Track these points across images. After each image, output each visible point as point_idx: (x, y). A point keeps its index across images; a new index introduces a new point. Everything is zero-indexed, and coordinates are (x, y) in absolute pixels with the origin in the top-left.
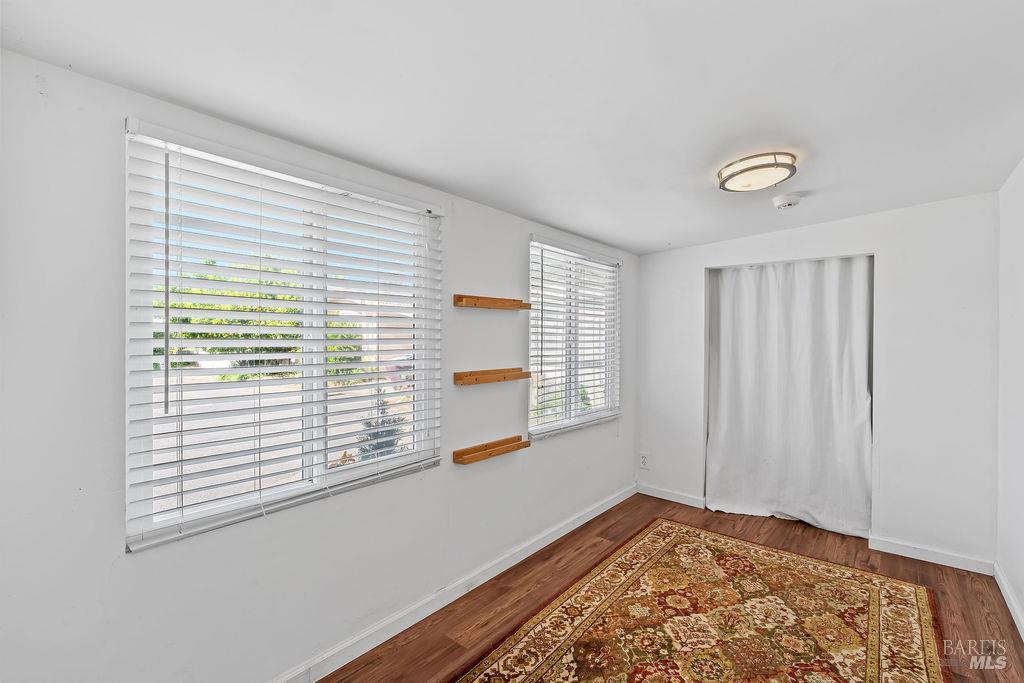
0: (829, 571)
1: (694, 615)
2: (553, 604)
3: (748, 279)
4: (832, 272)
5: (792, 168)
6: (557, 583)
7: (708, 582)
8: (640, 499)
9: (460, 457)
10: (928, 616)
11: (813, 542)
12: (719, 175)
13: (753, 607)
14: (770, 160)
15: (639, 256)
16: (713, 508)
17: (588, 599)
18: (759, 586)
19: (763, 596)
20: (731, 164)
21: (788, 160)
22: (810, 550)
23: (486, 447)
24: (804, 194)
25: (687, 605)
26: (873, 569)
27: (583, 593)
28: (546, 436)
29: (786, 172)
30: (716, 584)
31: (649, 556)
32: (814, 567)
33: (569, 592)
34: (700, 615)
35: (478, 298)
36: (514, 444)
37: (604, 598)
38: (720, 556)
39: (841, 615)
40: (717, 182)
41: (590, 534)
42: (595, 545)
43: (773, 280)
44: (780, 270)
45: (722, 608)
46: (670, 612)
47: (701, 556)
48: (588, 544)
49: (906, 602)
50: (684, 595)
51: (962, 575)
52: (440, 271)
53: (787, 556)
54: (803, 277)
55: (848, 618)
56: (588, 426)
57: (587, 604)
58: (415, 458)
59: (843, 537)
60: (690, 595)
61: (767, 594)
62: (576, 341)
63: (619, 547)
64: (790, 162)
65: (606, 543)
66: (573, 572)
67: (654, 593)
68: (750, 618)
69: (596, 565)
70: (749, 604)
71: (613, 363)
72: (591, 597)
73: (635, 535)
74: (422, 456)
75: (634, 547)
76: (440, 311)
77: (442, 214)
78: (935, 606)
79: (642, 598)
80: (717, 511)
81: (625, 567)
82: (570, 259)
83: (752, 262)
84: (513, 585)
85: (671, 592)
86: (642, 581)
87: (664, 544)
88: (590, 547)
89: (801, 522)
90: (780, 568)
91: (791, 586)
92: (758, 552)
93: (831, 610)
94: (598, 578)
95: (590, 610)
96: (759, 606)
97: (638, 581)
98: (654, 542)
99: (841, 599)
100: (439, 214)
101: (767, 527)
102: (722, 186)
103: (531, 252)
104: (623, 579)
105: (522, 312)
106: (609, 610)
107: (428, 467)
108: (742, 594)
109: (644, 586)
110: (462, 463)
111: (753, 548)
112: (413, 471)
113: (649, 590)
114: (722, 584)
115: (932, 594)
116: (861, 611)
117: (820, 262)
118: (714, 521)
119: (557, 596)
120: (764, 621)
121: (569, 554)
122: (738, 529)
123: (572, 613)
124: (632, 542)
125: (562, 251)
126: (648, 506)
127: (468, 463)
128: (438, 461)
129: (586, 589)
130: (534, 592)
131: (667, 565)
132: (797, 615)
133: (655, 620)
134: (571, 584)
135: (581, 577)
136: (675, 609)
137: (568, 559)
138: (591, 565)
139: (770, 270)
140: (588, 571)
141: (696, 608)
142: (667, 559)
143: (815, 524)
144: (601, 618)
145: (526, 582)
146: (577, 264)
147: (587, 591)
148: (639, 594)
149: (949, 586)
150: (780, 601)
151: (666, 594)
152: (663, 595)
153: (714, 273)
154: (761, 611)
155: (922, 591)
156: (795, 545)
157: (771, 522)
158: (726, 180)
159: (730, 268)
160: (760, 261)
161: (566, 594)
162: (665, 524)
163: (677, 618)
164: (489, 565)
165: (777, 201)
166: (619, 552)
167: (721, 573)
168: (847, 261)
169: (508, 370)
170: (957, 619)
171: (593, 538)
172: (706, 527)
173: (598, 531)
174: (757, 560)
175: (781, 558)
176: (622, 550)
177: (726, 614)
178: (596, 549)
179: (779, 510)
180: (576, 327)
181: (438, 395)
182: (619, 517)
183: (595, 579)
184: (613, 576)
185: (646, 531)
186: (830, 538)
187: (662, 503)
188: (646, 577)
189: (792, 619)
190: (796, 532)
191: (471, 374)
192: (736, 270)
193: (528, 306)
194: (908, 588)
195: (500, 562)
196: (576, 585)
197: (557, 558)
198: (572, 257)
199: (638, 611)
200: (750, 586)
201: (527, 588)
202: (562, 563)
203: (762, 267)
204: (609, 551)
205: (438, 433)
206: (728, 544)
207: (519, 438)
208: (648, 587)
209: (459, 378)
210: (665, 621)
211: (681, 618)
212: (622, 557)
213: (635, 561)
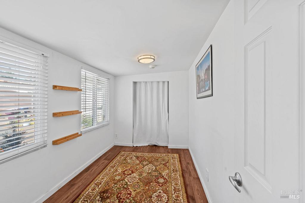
0: (161, 155)
1: (133, 174)
2: (91, 184)
3: (143, 85)
4: (161, 84)
5: (154, 59)
6: (92, 177)
7: (135, 165)
8: (115, 147)
9: (55, 143)
10: (179, 160)
11: (158, 149)
12: (138, 58)
13: (146, 168)
14: (149, 57)
15: (115, 76)
16: (135, 146)
17: (102, 179)
18: (147, 163)
19: (148, 165)
20: (141, 56)
21: (153, 57)
22: (157, 151)
23: (66, 138)
24: (156, 66)
25: (130, 172)
26: (169, 153)
27: (101, 178)
28: (86, 132)
29: (153, 60)
30: (137, 165)
31: (119, 162)
32: (158, 155)
33: (96, 179)
34: (134, 174)
35: (63, 87)
36: (76, 135)
37: (107, 177)
38: (137, 158)
39: (164, 164)
40: (138, 60)
41: (101, 160)
42: (103, 163)
43: (149, 85)
44: (150, 83)
45: (139, 170)
46: (126, 175)
47: (133, 159)
48: (101, 163)
49: (175, 158)
50: (130, 170)
51: (184, 150)
52: (47, 77)
53: (152, 154)
54: (155, 85)
55: (165, 165)
56: (100, 127)
57: (102, 181)
58: (36, 145)
59: (163, 147)
60: (131, 169)
61: (149, 164)
62: (96, 101)
63: (111, 162)
64: (154, 58)
65: (106, 161)
66: (97, 173)
67: (122, 172)
68: (145, 171)
69: (104, 169)
70: (145, 167)
71: (107, 108)
72: (103, 179)
73: (115, 157)
74: (39, 144)
75: (115, 161)
76: (47, 91)
77: (48, 56)
78: (180, 158)
79: (118, 174)
80: (136, 146)
81: (112, 167)
82: (94, 76)
83: (144, 81)
84: (76, 182)
85: (126, 170)
86: (118, 169)
87: (123, 158)
88: (102, 164)
89: (155, 145)
90: (151, 157)
91: (154, 161)
92: (147, 155)
93: (162, 164)
94: (105, 172)
95: (103, 182)
96: (147, 167)
97: (117, 170)
98: (120, 158)
99: (164, 161)
100: (47, 56)
101: (148, 148)
102: (139, 61)
103: (82, 73)
104: (113, 170)
105: (79, 92)
106: (109, 180)
107: (42, 148)
108: (143, 166)
109: (118, 171)
110: (57, 144)
111: (145, 154)
112: (35, 150)
113: (120, 171)
114: (139, 164)
115: (179, 155)
116: (167, 162)
117: (158, 82)
118: (135, 149)
119: (92, 181)
120: (149, 171)
121: (95, 167)
122: (141, 150)
123: (97, 185)
124: (114, 159)
125: (92, 73)
126: (118, 148)
127: (59, 144)
128: (46, 145)
129: (102, 176)
130: (84, 182)
131: (125, 163)
132: (155, 167)
133: (122, 178)
134: (97, 176)
135: (100, 173)
136: (128, 174)
137: (95, 169)
138: (102, 169)
139: (148, 83)
140: (102, 171)
141: (133, 172)
142: (124, 162)
143: (158, 145)
144: (107, 183)
145: (81, 180)
146: (96, 77)
147: (102, 177)
148: (117, 173)
149: (182, 153)
150: (152, 165)
151: (125, 171)
152: (124, 171)
153: (135, 83)
154: (148, 168)
155: (178, 155)
156: (154, 151)
157: (149, 146)
158: (139, 60)
159: (138, 82)
160: (146, 81)
161: (95, 180)
162: (123, 153)
163: (128, 176)
164: (67, 178)
165: (150, 67)
166: (111, 163)
167: (138, 162)
168: (164, 82)
169: (74, 111)
170: (183, 159)
171: (102, 161)
172: (133, 151)
173: (103, 159)
174: (146, 156)
175: (151, 155)
176: (112, 162)
177: (140, 171)
178: (103, 164)
179: (150, 143)
180: (96, 97)
181: (46, 121)
182: (110, 153)
183: (104, 172)
184: (110, 170)
185: (118, 155)
186: (161, 147)
187: (122, 147)
188: (119, 168)
189: (154, 168)
190: (154, 148)
191: (60, 113)
192: (140, 82)
193: (81, 90)
194: (175, 155)
195: (70, 177)
196: (98, 176)
197: (91, 170)
198: (95, 75)
199: (117, 178)
200: (145, 163)
201: (82, 181)
202: (93, 171)
203: (146, 82)
204: (108, 164)
205: (46, 135)
206: (139, 154)
207: (78, 133)
208: (120, 170)
209: (55, 115)
210: (125, 178)
211: (129, 176)
212: (112, 164)
213: (115, 165)
